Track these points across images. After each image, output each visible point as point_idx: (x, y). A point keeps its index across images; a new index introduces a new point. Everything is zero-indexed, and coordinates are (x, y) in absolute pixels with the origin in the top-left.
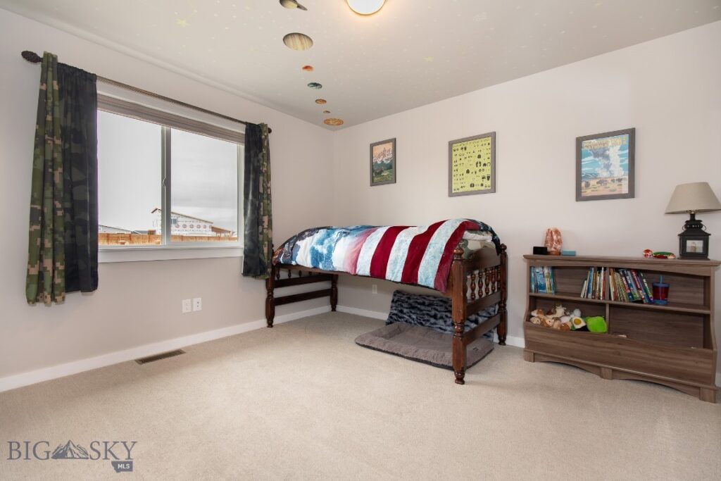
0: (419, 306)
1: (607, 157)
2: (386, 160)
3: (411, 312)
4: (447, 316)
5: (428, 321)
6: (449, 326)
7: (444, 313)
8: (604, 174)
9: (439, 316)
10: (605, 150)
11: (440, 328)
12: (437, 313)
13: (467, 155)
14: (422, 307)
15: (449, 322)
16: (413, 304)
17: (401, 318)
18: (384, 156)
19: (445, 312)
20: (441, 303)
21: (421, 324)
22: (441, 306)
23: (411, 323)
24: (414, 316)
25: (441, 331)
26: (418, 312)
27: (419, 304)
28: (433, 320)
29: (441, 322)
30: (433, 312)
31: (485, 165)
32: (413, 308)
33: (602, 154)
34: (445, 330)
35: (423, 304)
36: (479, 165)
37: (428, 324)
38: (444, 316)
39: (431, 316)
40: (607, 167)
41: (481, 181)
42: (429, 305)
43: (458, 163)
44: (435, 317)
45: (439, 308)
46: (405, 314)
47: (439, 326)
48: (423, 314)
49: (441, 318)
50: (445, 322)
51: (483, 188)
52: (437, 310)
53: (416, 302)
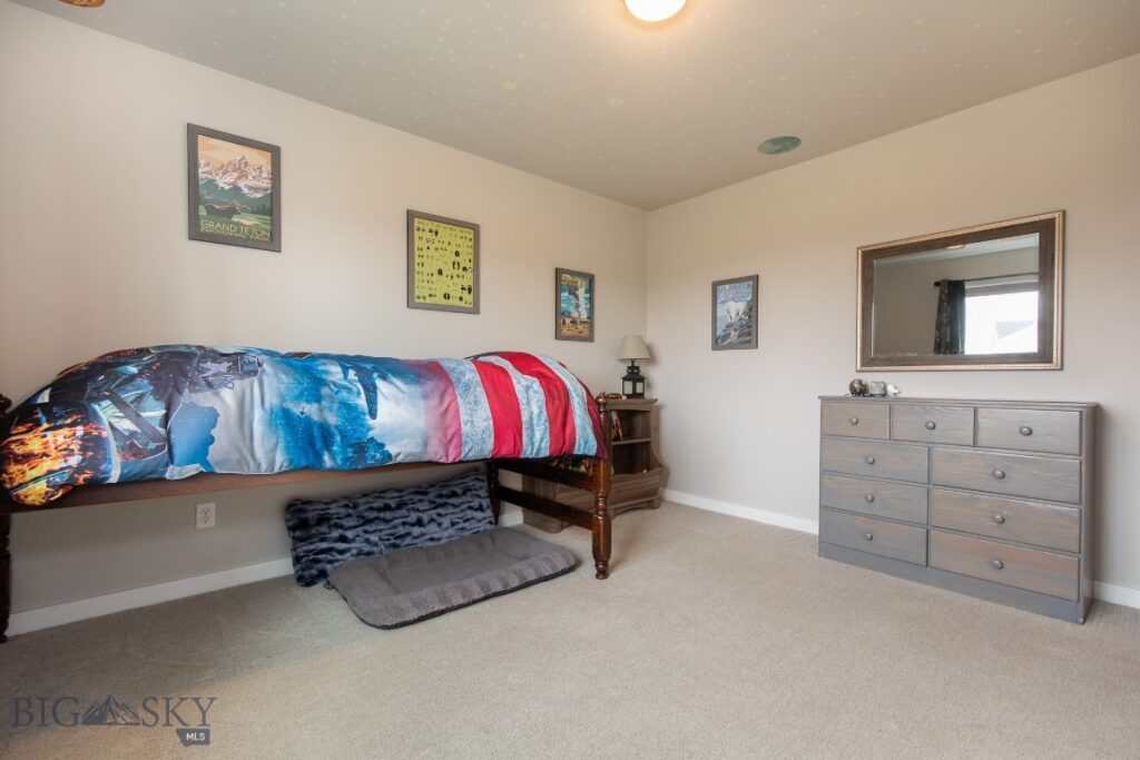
0: (382, 515)
1: (577, 297)
2: (250, 188)
3: (366, 532)
4: (439, 515)
5: (409, 534)
6: (446, 529)
7: (433, 512)
8: (575, 315)
9: (425, 517)
10: (576, 289)
11: (432, 539)
12: (421, 515)
13: (437, 245)
14: (388, 515)
15: (446, 522)
16: (366, 514)
17: (341, 552)
18: (243, 175)
19: (434, 508)
20: (420, 497)
21: (395, 546)
22: (421, 501)
23: (368, 554)
24: (374, 538)
25: (432, 544)
26: (382, 526)
27: (379, 510)
28: (416, 530)
29: (433, 528)
30: (413, 517)
31: (464, 269)
32: (369, 521)
33: (573, 291)
34: (439, 539)
35: (387, 508)
36: (456, 265)
37: (408, 540)
38: (435, 517)
39: (413, 525)
40: (577, 306)
41: (459, 293)
42: (399, 507)
43: (425, 252)
44: (419, 523)
45: (421, 507)
46: (352, 541)
47: (428, 536)
48: (395, 527)
49: (432, 520)
50: (440, 525)
51: (462, 304)
52: (418, 510)
53: (372, 509)
